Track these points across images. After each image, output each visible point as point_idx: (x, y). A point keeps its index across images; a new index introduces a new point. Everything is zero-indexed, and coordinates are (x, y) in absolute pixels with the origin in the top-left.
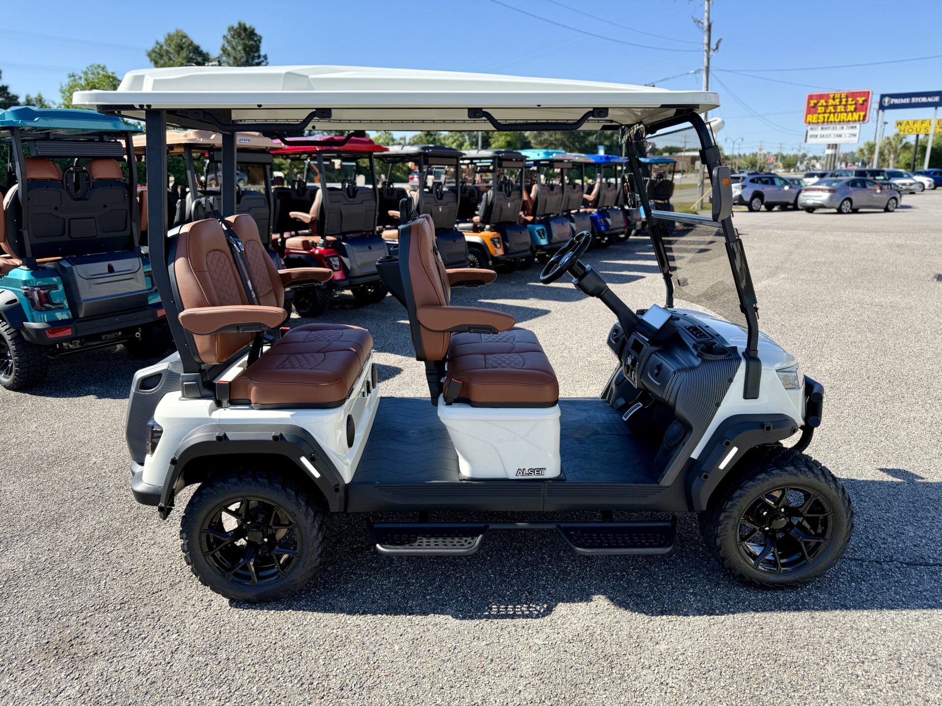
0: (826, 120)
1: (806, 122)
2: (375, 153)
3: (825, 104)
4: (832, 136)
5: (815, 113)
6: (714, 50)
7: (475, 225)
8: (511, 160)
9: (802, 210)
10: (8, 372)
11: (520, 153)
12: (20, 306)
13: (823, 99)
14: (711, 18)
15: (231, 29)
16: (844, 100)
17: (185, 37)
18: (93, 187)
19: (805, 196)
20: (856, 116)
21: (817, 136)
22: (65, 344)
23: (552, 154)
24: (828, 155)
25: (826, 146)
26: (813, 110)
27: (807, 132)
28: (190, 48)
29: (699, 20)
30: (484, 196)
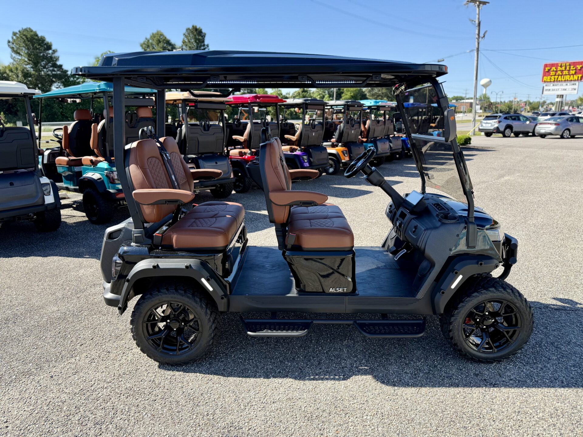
0: (556, 80)
1: (543, 81)
2: (279, 104)
3: (555, 70)
4: (560, 90)
5: (549, 75)
6: (482, 38)
7: (333, 143)
8: (354, 106)
9: (538, 136)
11: (360, 102)
12: (103, 181)
13: (554, 66)
14: (480, 18)
15: (188, 29)
16: (568, 67)
17: (162, 35)
18: (139, 122)
19: (539, 128)
20: (576, 77)
21: (550, 90)
22: (121, 202)
23: (378, 102)
24: (557, 102)
25: (556, 96)
26: (547, 74)
27: (543, 87)
28: (165, 41)
29: (473, 19)
30: (338, 127)
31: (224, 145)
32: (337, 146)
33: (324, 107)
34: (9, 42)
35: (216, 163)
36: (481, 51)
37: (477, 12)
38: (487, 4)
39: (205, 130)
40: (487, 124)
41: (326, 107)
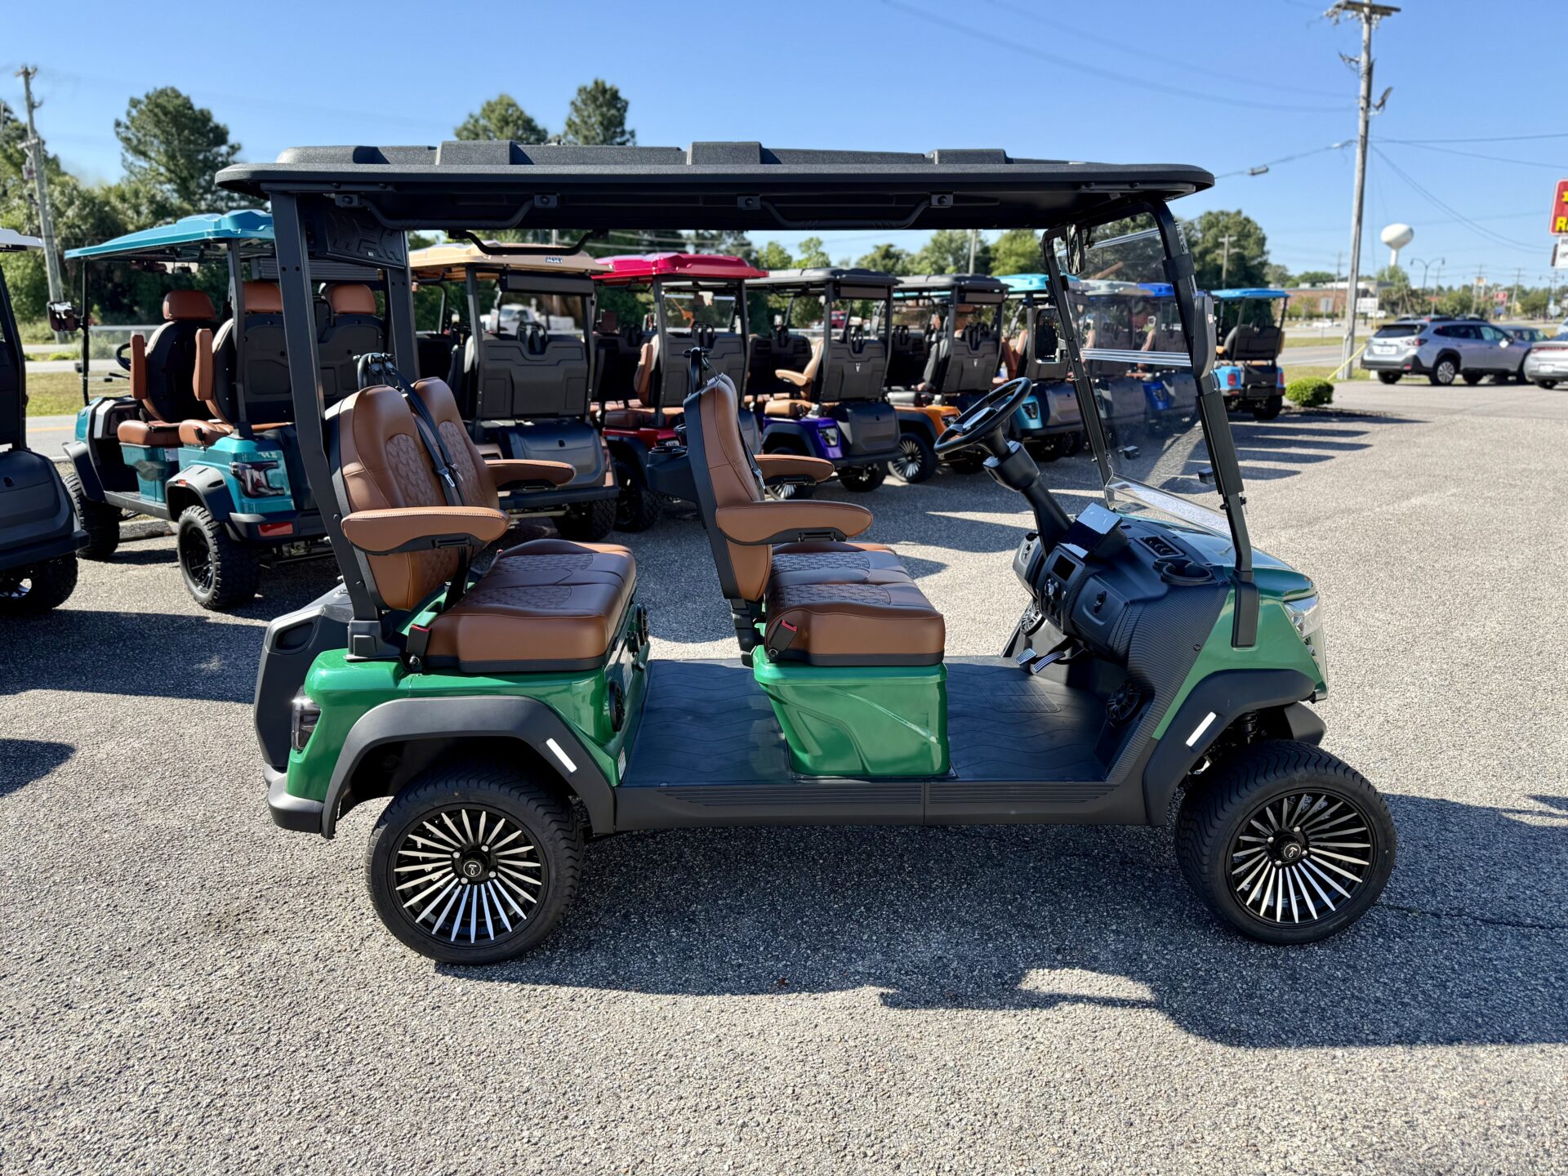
1: (1553, 230)
6: (1377, 108)
7: (918, 394)
8: (981, 291)
9: (1532, 384)
10: (207, 584)
11: (999, 281)
12: (226, 489)
14: (1372, 53)
15: (582, 90)
17: (512, 105)
18: (335, 325)
19: (1537, 359)
22: (285, 549)
27: (1556, 246)
28: (520, 122)
29: (1352, 57)
30: (934, 349)
31: (590, 395)
32: (929, 401)
33: (889, 294)
34: (118, 124)
35: (562, 444)
36: (1375, 145)
37: (1365, 36)
38: (1394, 13)
39: (532, 350)
40: (1385, 348)
41: (896, 295)
